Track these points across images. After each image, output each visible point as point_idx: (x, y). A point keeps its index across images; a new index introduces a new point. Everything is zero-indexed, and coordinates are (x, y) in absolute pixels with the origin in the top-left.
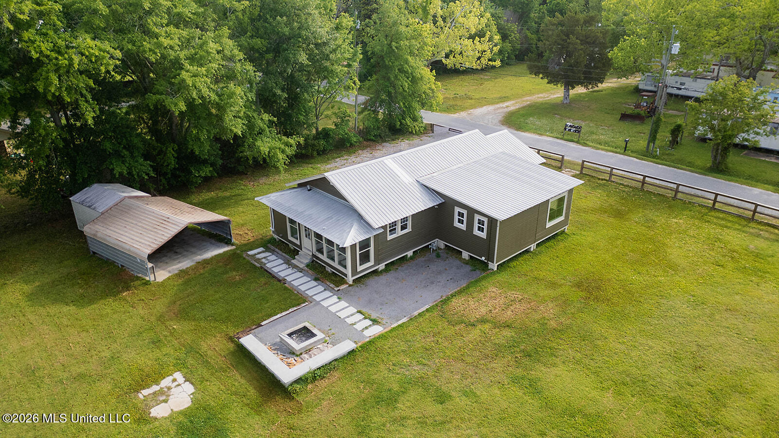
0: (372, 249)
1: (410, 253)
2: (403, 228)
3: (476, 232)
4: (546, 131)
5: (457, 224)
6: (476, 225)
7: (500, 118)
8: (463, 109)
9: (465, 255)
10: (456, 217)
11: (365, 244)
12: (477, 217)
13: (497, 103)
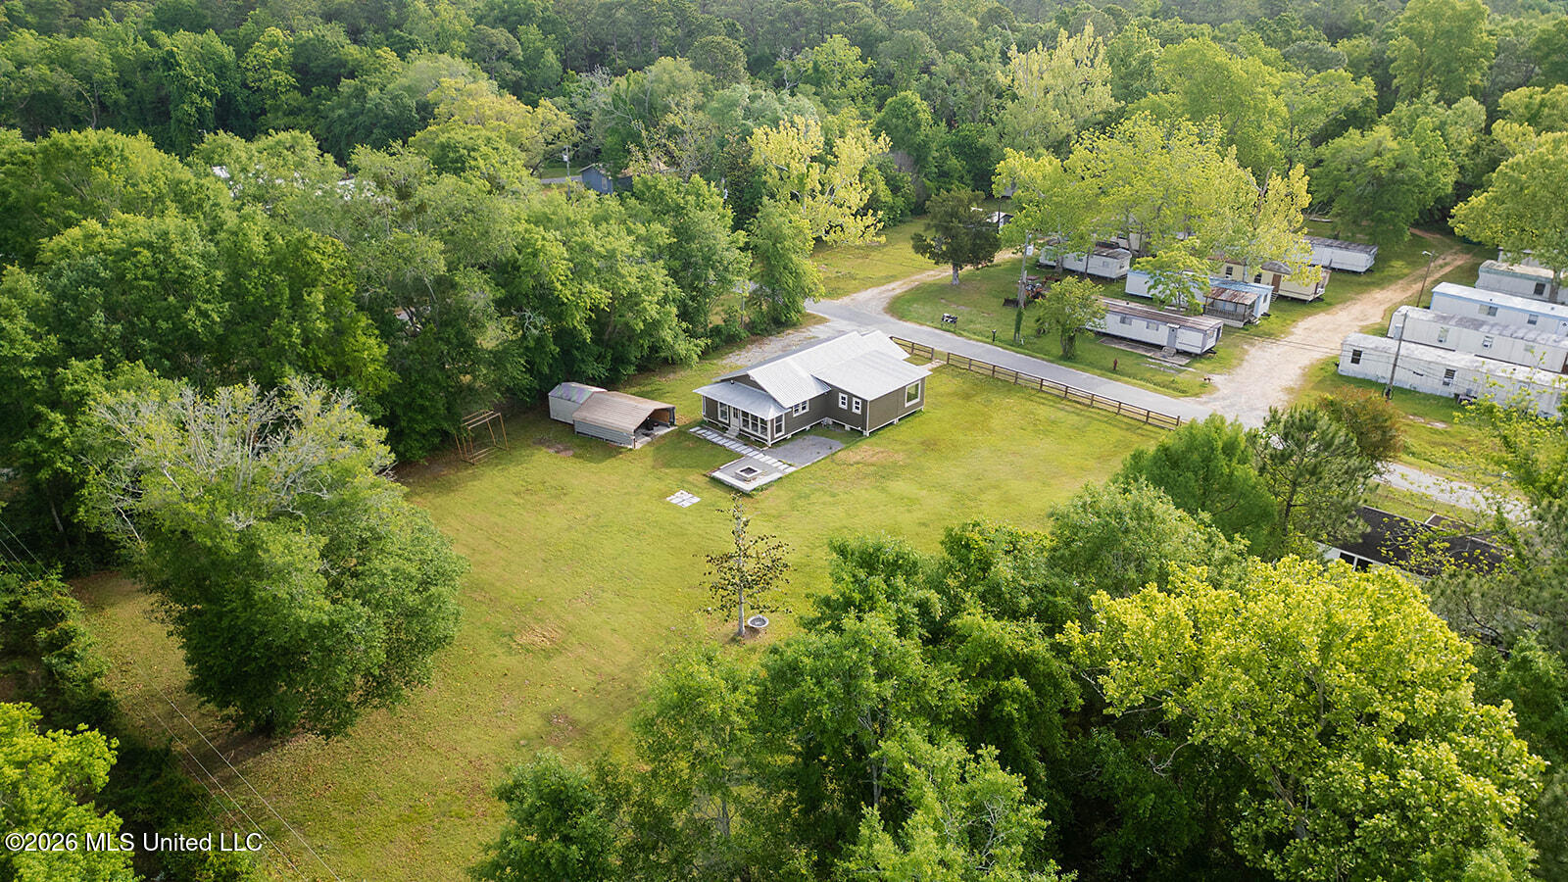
0: (783, 423)
1: (808, 428)
2: (804, 408)
3: (854, 410)
4: (927, 320)
5: (841, 405)
6: (854, 405)
7: (885, 304)
8: (847, 293)
9: (847, 427)
10: (840, 400)
11: (779, 419)
12: (854, 399)
13: (883, 285)
